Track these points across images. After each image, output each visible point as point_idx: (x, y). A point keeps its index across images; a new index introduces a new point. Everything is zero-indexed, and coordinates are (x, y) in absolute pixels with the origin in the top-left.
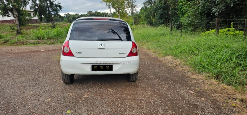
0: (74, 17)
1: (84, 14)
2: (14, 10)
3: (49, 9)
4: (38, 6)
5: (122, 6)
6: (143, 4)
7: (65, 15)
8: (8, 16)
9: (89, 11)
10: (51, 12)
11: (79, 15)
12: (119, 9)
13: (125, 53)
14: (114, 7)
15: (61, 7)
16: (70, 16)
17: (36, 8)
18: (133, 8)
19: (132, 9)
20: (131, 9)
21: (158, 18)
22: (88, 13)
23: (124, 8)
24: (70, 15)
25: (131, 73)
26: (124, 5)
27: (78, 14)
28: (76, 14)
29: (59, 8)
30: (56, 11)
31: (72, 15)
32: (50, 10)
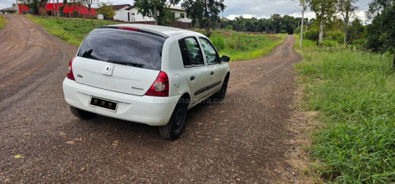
0: (248, 23)
1: (265, 19)
2: (155, 8)
3: (206, 9)
4: (192, 5)
5: (331, 7)
6: (368, 6)
7: (236, 19)
8: (148, 16)
9: (275, 15)
10: (208, 13)
11: (258, 19)
12: (323, 13)
13: (142, 88)
14: (314, 9)
15: (223, 7)
16: (242, 21)
17: (188, 7)
18: (349, 13)
19: (347, 14)
20: (345, 14)
21: (392, 36)
22: (271, 17)
23: (334, 11)
24: (243, 18)
25: (150, 125)
26: (335, 6)
27: (256, 19)
28: (253, 18)
29: (219, 8)
30: (216, 11)
31: (246, 19)
32: (208, 10)
